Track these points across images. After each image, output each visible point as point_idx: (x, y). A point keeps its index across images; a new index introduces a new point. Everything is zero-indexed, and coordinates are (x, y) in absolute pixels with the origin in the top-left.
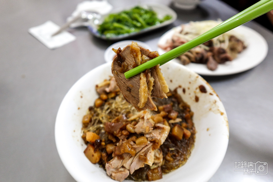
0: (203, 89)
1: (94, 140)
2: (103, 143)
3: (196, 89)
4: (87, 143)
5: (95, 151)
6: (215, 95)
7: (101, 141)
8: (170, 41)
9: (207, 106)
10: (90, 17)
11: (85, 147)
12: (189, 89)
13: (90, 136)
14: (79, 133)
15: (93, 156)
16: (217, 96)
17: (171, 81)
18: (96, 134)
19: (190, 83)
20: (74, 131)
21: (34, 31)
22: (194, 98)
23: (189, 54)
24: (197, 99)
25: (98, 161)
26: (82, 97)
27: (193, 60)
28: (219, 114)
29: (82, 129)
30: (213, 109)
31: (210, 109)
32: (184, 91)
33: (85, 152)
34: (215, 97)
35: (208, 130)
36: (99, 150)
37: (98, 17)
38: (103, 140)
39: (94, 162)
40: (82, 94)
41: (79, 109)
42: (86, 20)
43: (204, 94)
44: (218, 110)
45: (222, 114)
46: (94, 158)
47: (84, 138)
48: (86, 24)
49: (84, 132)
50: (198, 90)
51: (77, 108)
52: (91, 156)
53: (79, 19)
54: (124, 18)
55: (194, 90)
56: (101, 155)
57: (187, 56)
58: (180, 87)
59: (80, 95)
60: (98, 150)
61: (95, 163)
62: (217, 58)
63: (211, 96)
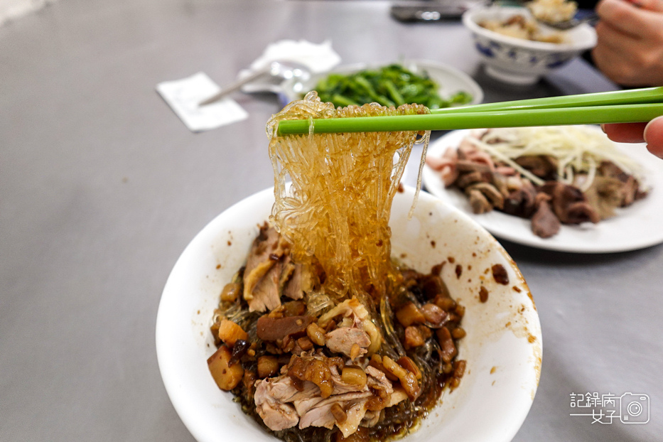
0: (500, 275)
1: (234, 340)
2: (252, 352)
3: (487, 271)
4: (218, 343)
5: (231, 364)
6: (524, 293)
7: (248, 345)
8: (453, 153)
9: (503, 316)
10: (288, 74)
11: (214, 350)
12: (470, 268)
13: (228, 329)
14: (208, 320)
15: (225, 372)
16: (530, 296)
17: (433, 244)
18: (242, 328)
19: (474, 255)
20: (199, 312)
21: (167, 89)
22: (477, 293)
23: (492, 189)
24: (484, 296)
25: (232, 385)
26: (229, 244)
27: (500, 205)
28: (525, 340)
29: (216, 312)
30: (514, 326)
31: (508, 325)
32: (459, 271)
33: (210, 361)
34: (523, 298)
35: (492, 371)
36: (241, 362)
37: (306, 76)
38: (253, 344)
39: (224, 387)
40: (232, 238)
41: (219, 267)
42: (279, 80)
43: (500, 286)
44: (526, 329)
45: (531, 339)
46: (226, 378)
47: (215, 331)
48: (276, 89)
49: (217, 319)
50: (490, 276)
51: (215, 265)
52: (222, 371)
53: (264, 75)
54: (360, 87)
55: (479, 273)
56: (243, 376)
57: (485, 193)
58: (451, 260)
59: (227, 238)
60: (238, 362)
61: (225, 390)
62: (559, 210)
63: (515, 294)
